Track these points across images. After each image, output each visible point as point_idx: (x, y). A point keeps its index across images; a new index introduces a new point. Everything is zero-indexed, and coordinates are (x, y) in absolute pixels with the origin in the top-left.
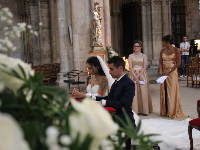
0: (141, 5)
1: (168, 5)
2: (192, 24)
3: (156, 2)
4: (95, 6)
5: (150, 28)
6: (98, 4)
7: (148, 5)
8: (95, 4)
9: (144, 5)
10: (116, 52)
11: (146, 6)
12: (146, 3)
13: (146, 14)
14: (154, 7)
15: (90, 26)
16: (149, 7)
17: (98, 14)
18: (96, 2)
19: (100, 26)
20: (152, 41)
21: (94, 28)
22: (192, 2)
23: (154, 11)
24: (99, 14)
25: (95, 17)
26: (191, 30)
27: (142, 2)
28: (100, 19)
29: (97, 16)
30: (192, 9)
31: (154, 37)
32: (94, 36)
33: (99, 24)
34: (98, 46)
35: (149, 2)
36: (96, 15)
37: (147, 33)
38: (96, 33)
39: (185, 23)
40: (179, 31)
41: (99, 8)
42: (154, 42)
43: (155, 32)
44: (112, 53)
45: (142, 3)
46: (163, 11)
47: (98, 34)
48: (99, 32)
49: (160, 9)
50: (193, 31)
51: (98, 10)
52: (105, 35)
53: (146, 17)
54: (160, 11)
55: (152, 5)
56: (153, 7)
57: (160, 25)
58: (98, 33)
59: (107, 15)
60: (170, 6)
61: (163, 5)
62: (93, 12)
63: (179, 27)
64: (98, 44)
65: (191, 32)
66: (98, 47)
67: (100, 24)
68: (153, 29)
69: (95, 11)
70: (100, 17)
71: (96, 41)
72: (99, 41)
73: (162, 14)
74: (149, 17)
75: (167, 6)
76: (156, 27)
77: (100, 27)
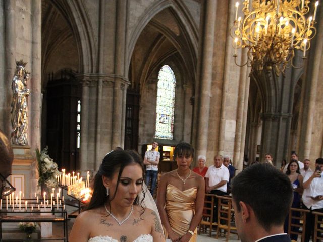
0: (81, 84)
1: (123, 90)
2: (145, 122)
3: (106, 83)
4: (17, 68)
5: (94, 121)
6: (24, 65)
7: (93, 85)
8: (18, 64)
9: (87, 84)
10: (54, 161)
11: (89, 87)
12: (90, 82)
13: (90, 99)
14: (103, 89)
15: (4, 106)
16: (94, 90)
17: (22, 85)
18: (22, 61)
19: (25, 109)
20: (96, 141)
21: (14, 111)
22: (149, 92)
23: (103, 96)
24: (25, 85)
25: (17, 90)
26: (144, 130)
27: (85, 79)
28: (27, 96)
29: (21, 89)
30: (148, 102)
31: (99, 136)
32: (14, 128)
33: (24, 104)
34: (20, 147)
35: (95, 81)
36: (19, 86)
37: (88, 129)
38: (17, 121)
39: (138, 121)
40: (130, 130)
41: (26, 73)
42: (99, 144)
43: (101, 128)
44: (46, 163)
45: (84, 81)
46: (116, 98)
47: (22, 124)
48: (23, 120)
49: (111, 93)
50: (146, 132)
51: (22, 78)
52: (32, 127)
53: (89, 105)
54: (111, 98)
55: (99, 87)
56: (101, 90)
57: (110, 119)
58: (21, 122)
59: (37, 90)
60: (125, 91)
61: (117, 88)
62: (14, 79)
63: (130, 126)
64: (20, 144)
65: (144, 133)
66: (20, 149)
67: (26, 104)
68: (98, 123)
69: (18, 79)
70: (26, 91)
71: (16, 137)
72: (23, 137)
73: (114, 102)
74: (94, 104)
75: (121, 91)
76: (103, 122)
77: (27, 111)
